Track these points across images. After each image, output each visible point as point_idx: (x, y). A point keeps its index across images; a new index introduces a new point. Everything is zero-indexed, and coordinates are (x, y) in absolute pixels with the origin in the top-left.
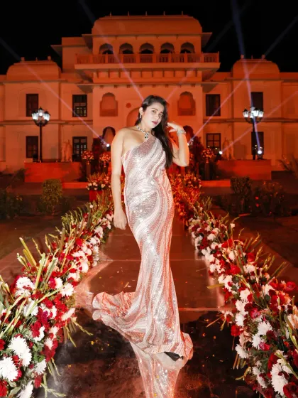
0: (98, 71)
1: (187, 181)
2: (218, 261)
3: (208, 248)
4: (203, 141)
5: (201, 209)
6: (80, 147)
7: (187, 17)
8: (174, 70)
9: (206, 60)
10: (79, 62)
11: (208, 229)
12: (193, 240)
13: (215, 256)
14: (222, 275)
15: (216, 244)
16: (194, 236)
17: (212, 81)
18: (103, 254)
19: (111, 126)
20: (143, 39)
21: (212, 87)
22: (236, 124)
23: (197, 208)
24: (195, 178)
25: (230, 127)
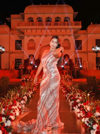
0: (27, 29)
1: (67, 78)
2: (82, 112)
3: (77, 106)
4: (74, 62)
5: (73, 88)
6: (18, 63)
7: (67, 5)
8: (61, 29)
9: (75, 25)
10: (18, 25)
11: (76, 97)
12: (69, 103)
13: (80, 109)
14: (84, 118)
15: (81, 104)
16: (70, 101)
17: (78, 34)
18: (26, 108)
19: (32, 54)
20: (47, 15)
21: (78, 37)
22: (89, 54)
23: (71, 88)
24: (70, 77)
25: (86, 55)
